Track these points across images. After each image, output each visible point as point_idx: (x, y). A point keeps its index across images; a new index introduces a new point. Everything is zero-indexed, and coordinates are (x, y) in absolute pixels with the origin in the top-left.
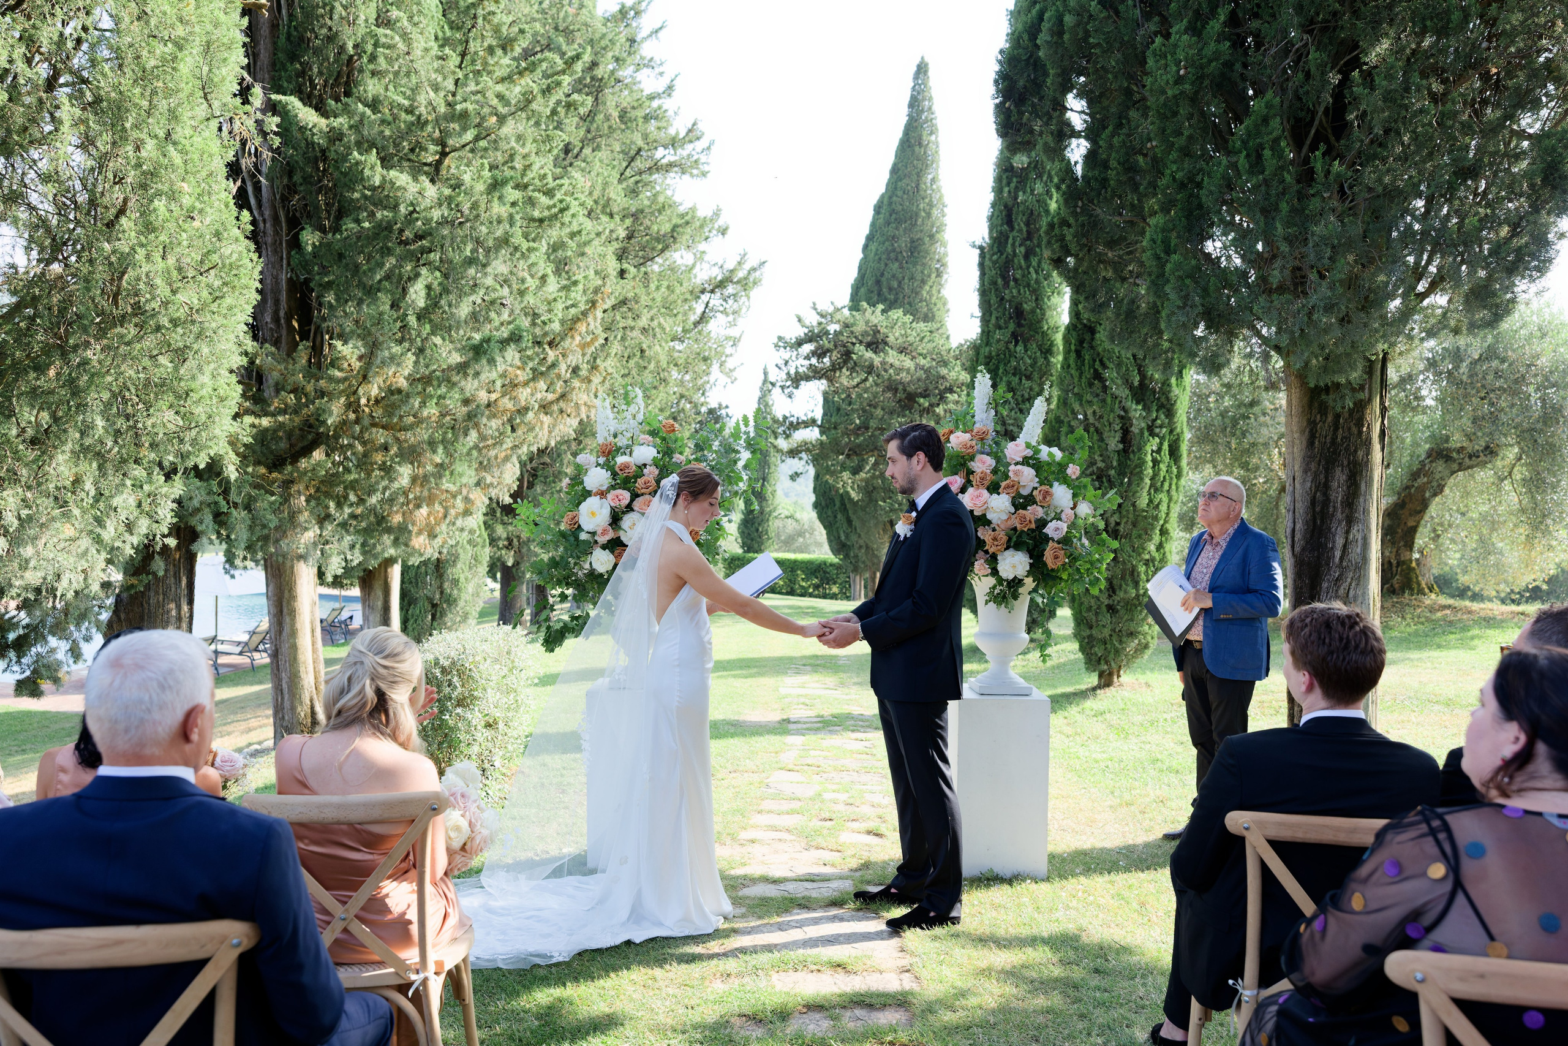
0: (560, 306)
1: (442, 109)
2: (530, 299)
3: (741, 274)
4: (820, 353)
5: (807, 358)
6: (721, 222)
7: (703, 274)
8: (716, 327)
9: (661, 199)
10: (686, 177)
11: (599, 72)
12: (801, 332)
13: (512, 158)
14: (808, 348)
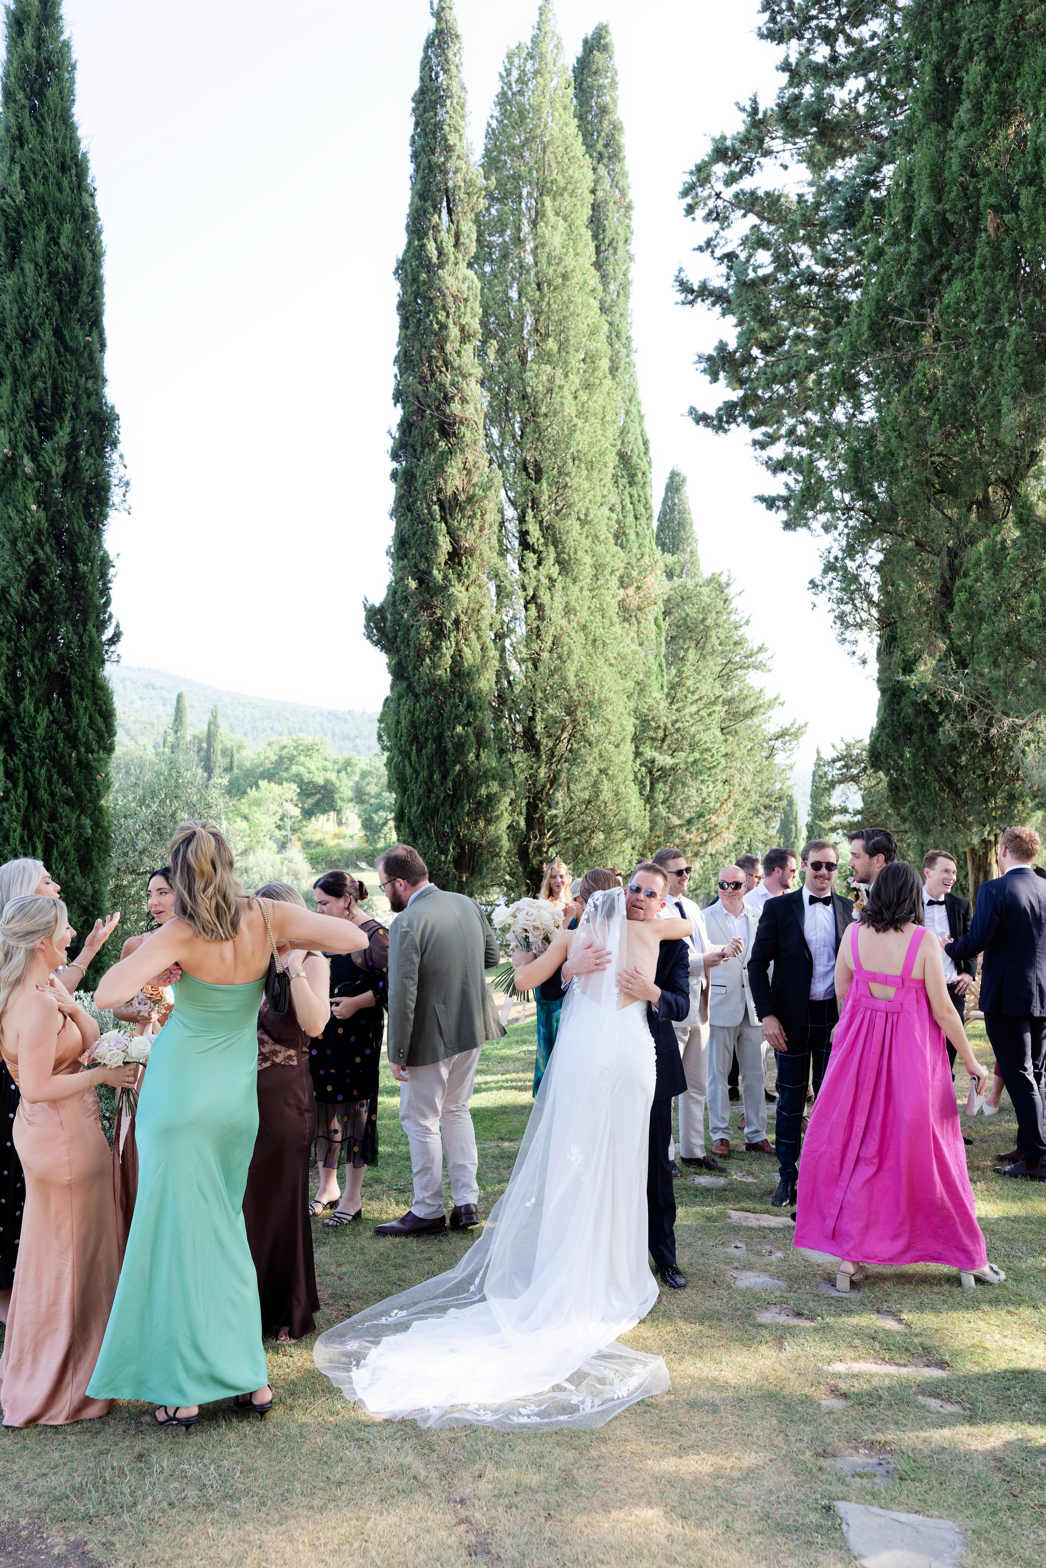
0: (713, 795)
1: (669, 725)
2: (704, 795)
3: (793, 730)
4: (847, 766)
5: (839, 769)
6: (780, 700)
7: (772, 729)
8: (780, 759)
9: (745, 692)
10: (759, 672)
11: (709, 622)
12: (834, 754)
13: (694, 737)
14: (838, 764)
